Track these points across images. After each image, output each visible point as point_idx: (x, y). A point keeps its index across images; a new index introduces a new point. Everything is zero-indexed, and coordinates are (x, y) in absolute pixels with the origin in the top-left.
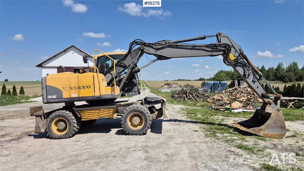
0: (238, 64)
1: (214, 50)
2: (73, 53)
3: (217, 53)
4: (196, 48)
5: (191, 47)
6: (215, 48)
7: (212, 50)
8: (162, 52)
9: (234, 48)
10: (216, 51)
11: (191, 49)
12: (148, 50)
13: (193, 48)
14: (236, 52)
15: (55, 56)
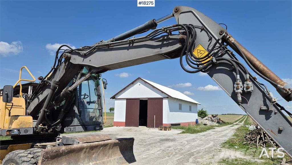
0: (217, 68)
1: (165, 42)
2: (140, 85)
3: (170, 47)
4: (135, 44)
5: (128, 45)
6: (166, 38)
7: (160, 43)
8: (90, 61)
9: (207, 31)
10: (167, 45)
11: (127, 49)
12: (74, 59)
13: (131, 45)
14: (210, 39)
15: (124, 89)
